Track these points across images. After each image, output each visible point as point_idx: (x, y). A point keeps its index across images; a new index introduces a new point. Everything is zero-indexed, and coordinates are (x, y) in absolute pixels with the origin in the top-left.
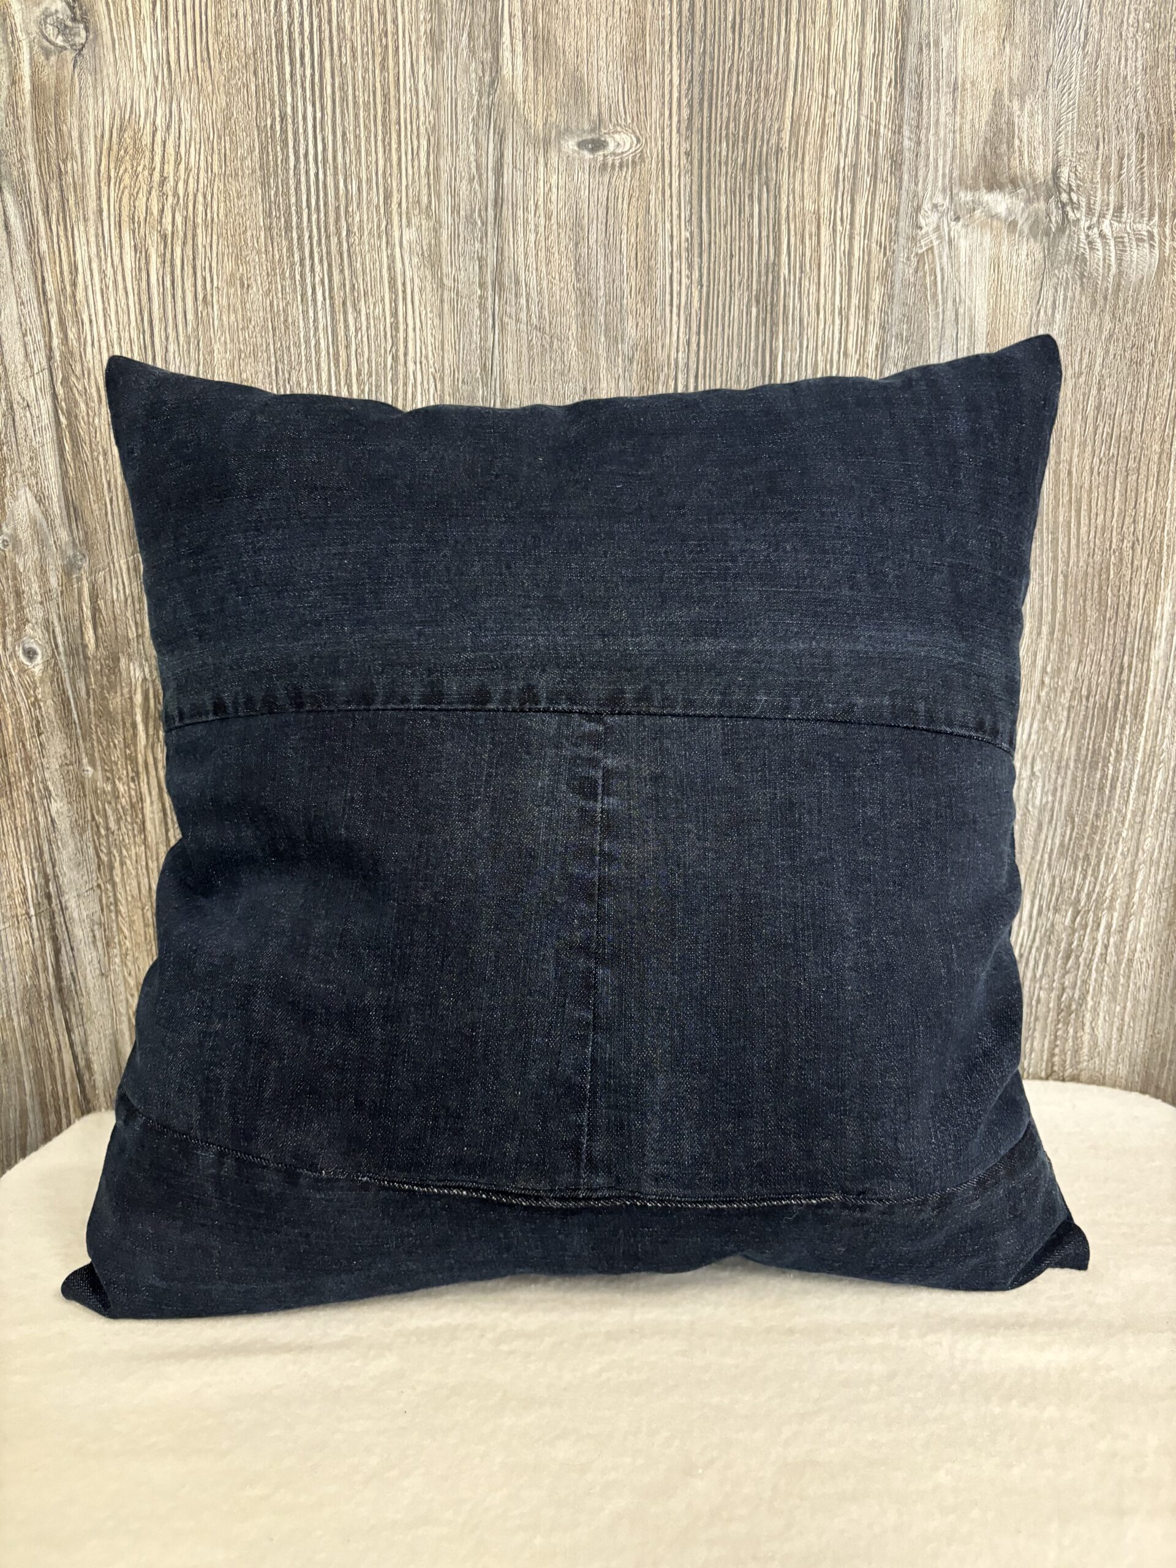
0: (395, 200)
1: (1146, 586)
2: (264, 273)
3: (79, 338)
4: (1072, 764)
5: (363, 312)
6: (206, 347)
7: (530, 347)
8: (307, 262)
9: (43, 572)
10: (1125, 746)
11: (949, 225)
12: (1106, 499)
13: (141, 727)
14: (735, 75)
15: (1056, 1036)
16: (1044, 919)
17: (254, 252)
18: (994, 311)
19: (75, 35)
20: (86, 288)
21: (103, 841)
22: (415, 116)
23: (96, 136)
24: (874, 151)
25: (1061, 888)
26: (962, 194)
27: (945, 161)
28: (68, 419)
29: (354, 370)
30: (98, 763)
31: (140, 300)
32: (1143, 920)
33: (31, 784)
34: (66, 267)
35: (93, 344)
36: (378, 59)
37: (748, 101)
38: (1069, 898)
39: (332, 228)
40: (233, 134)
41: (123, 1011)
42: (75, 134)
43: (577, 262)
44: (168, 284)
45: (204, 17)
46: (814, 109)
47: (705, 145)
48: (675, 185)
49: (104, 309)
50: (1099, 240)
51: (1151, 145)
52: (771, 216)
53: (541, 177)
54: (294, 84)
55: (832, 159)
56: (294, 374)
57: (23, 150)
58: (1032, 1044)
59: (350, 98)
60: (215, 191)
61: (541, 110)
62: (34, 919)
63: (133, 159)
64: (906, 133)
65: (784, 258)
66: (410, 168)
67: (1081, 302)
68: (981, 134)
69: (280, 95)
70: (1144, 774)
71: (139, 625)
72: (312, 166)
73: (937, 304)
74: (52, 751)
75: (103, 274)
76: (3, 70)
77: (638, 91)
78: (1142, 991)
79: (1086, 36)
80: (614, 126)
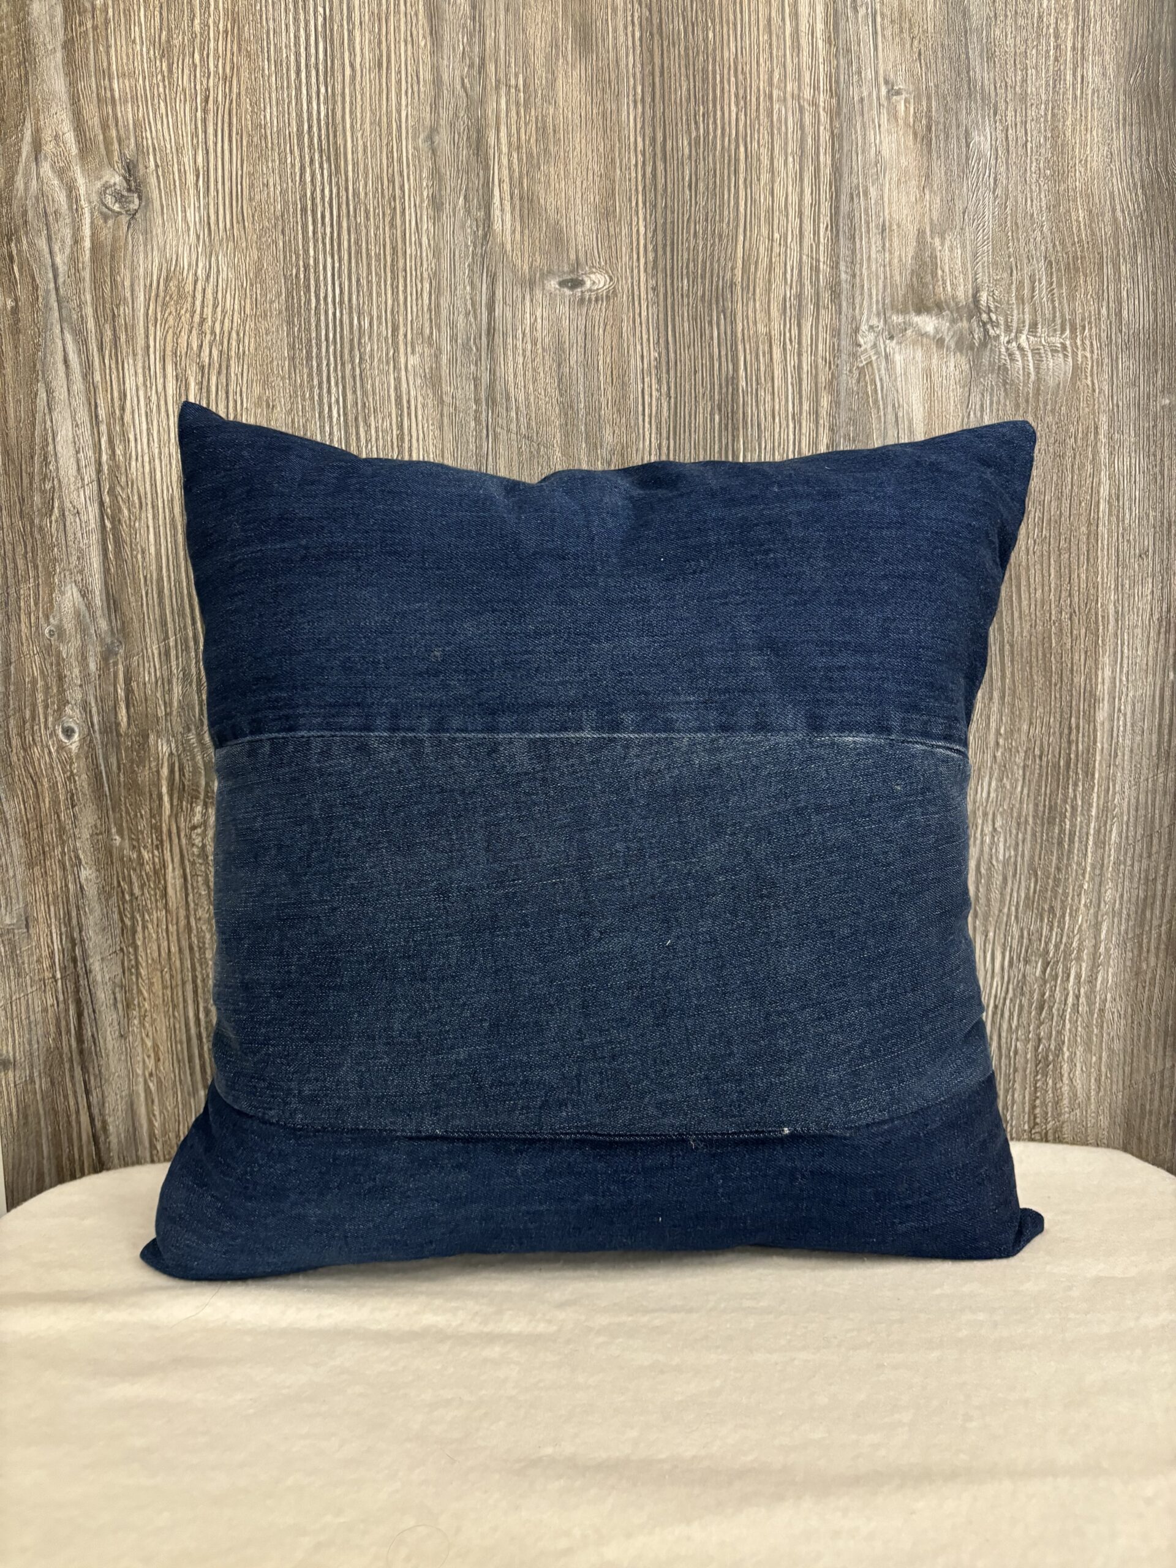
0: (402, 332)
1: (1086, 653)
2: (287, 395)
3: (125, 454)
4: (1031, 820)
7: (520, 454)
8: (325, 386)
9: (84, 658)
10: (1080, 803)
11: (884, 342)
12: (1043, 576)
13: (166, 798)
14: (693, 223)
15: (1036, 1088)
16: (1016, 970)
17: (279, 379)
18: (929, 413)
19: (130, 202)
20: (133, 412)
21: (127, 906)
22: (419, 264)
23: (145, 285)
24: (815, 283)
25: (1030, 940)
26: (895, 317)
27: (877, 290)
28: (112, 523)
32: (1110, 970)
33: (63, 853)
34: (116, 394)
35: (137, 459)
36: (388, 219)
37: (705, 246)
38: (1038, 950)
39: (346, 357)
40: (264, 281)
41: (140, 1072)
42: (127, 283)
43: (560, 380)
45: (239, 186)
46: (762, 250)
47: (669, 282)
48: (644, 314)
49: (148, 429)
50: (1017, 352)
51: (1059, 270)
52: (729, 338)
53: (528, 310)
54: (316, 241)
55: (779, 290)
57: (82, 297)
58: (1013, 1096)
59: (364, 251)
60: (247, 329)
61: (527, 256)
62: (60, 982)
63: (177, 303)
64: (843, 268)
65: (742, 372)
66: (414, 306)
67: (1005, 405)
68: (908, 266)
69: (304, 250)
70: (1100, 828)
71: (168, 704)
72: (330, 306)
73: (879, 409)
74: (84, 822)
75: (148, 399)
76: (67, 232)
77: (609, 239)
78: (1116, 1041)
79: (995, 183)
80: (590, 268)
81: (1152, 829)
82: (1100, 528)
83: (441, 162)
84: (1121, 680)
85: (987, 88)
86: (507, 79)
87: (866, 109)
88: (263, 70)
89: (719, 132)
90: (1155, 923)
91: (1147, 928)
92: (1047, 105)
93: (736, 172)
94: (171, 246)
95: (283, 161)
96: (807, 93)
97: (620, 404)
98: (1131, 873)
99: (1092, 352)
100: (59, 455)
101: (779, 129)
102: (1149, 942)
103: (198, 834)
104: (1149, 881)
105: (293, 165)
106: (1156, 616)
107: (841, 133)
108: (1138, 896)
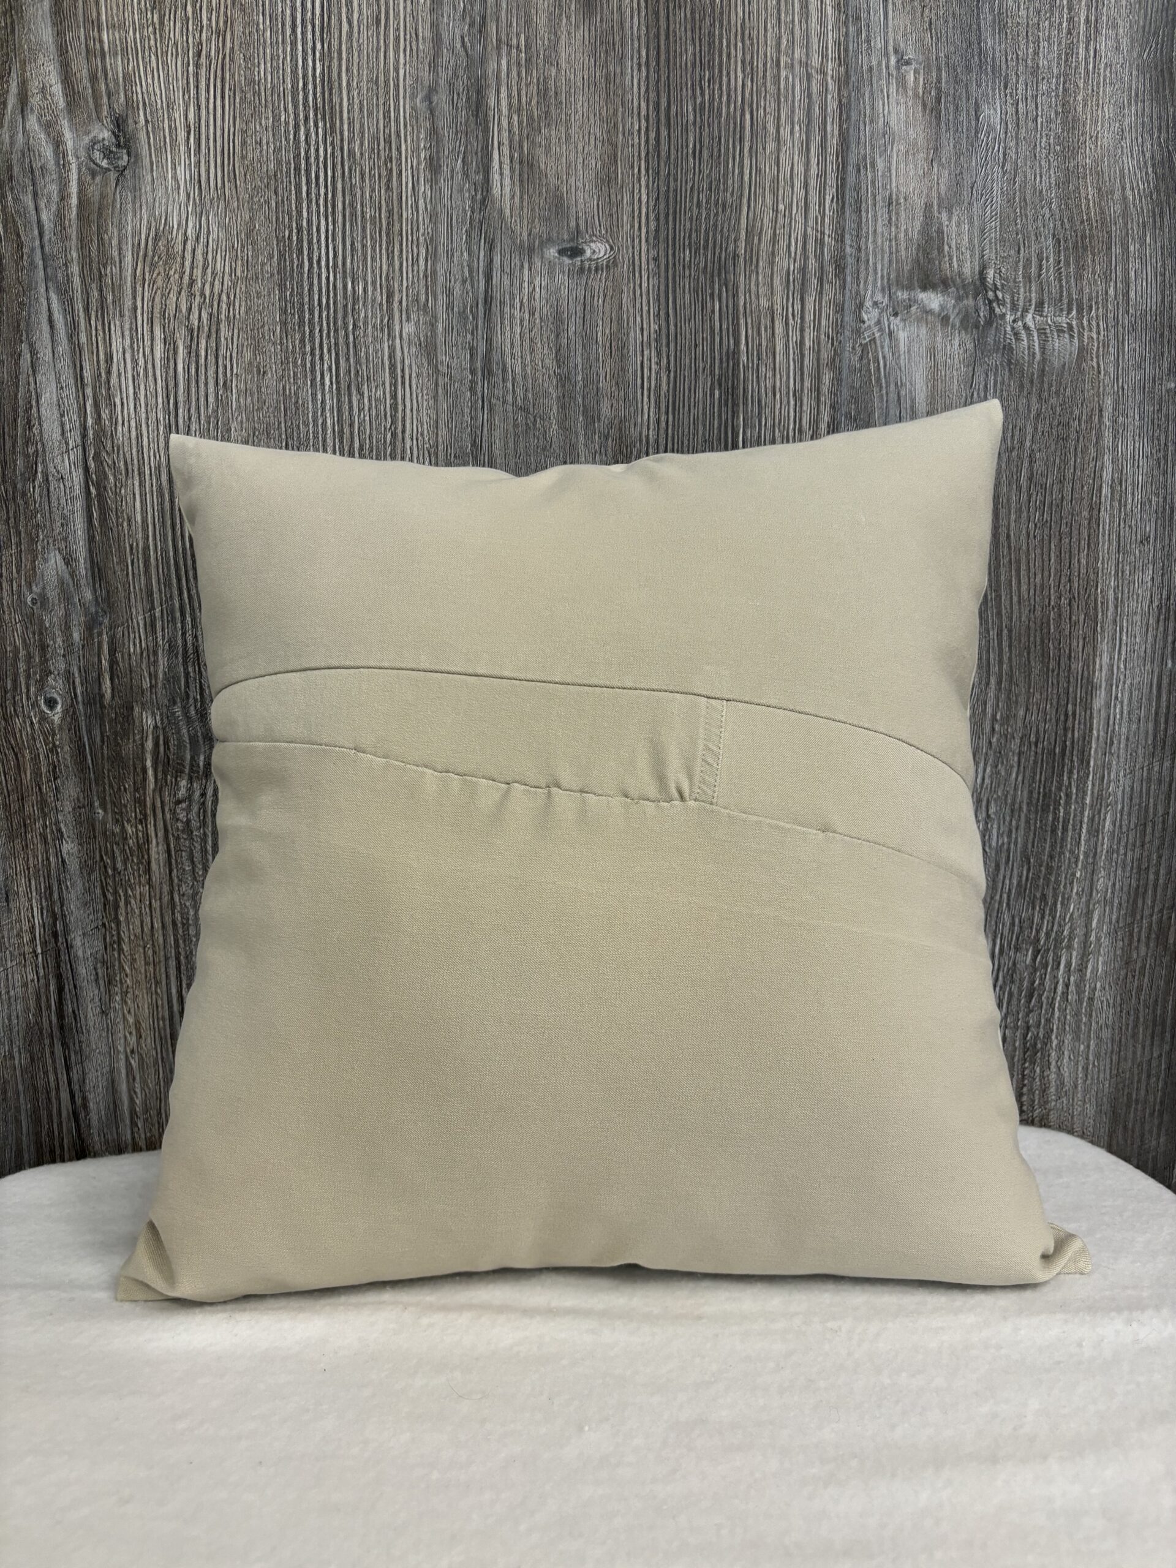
0: (396, 299)
1: (1084, 639)
2: (279, 362)
3: (111, 418)
4: (1025, 807)
5: (366, 395)
6: (224, 424)
7: (516, 426)
8: (317, 352)
9: (67, 629)
11: (888, 319)
12: (1043, 560)
13: (150, 772)
14: (696, 192)
15: (1023, 1076)
16: (1006, 958)
17: (270, 344)
18: (933, 393)
19: (118, 158)
20: (120, 374)
21: (110, 881)
22: (415, 228)
23: (133, 244)
24: (820, 257)
25: (1021, 927)
26: (899, 294)
27: (883, 265)
28: (97, 490)
31: (167, 385)
32: (1100, 958)
33: (45, 826)
34: (102, 357)
35: (123, 424)
36: (384, 181)
37: (708, 216)
38: (1029, 937)
39: (340, 323)
40: (254, 243)
41: (121, 1049)
42: (115, 242)
43: (558, 351)
44: (193, 371)
45: (231, 144)
46: (766, 220)
47: (670, 252)
48: (644, 285)
49: (135, 393)
50: (1023, 332)
51: (1067, 248)
52: (730, 312)
53: (526, 278)
54: (309, 202)
55: (782, 263)
57: (69, 255)
59: (359, 213)
60: (238, 291)
61: (526, 223)
62: (40, 957)
63: (166, 263)
64: (848, 242)
65: (743, 347)
66: (410, 272)
67: (1010, 385)
68: (914, 241)
69: (297, 211)
70: (1094, 816)
71: (153, 676)
72: (324, 270)
73: (881, 387)
74: (66, 797)
75: (135, 362)
76: (54, 188)
77: (611, 208)
78: (1104, 1029)
79: (1004, 157)
80: (591, 236)
81: (1146, 818)
82: (1102, 513)
83: (440, 123)
84: (1118, 667)
85: (998, 61)
86: (509, 39)
87: (874, 79)
88: (258, 25)
89: (725, 98)
90: (1147, 912)
91: (1138, 917)
92: (1058, 78)
93: (741, 139)
94: (160, 203)
95: (276, 119)
96: (815, 61)
97: (619, 376)
98: (1124, 861)
99: (1098, 333)
100: (43, 418)
101: (786, 97)
102: (1140, 932)
103: (182, 809)
104: (1141, 870)
105: (287, 123)
106: (1156, 604)
107: (849, 104)
108: (1130, 885)
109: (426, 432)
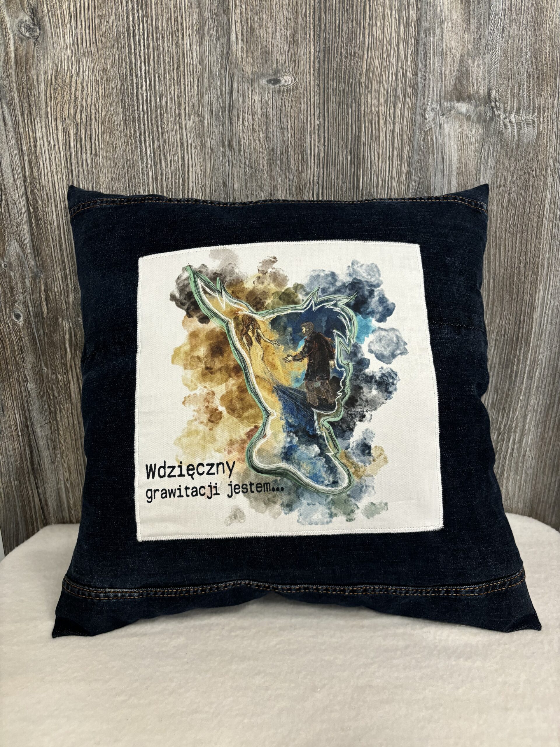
0: (183, 107)
1: (531, 284)
2: (123, 141)
3: (38, 171)
4: (497, 366)
5: (169, 159)
6: (96, 175)
7: (246, 175)
8: (143, 136)
9: (23, 280)
11: (439, 117)
12: (513, 244)
13: (68, 350)
14: (340, 48)
17: (118, 132)
18: (460, 157)
19: (34, 32)
20: (41, 148)
21: (52, 402)
22: (192, 68)
23: (44, 78)
24: (404, 84)
26: (445, 103)
27: (437, 88)
28: (33, 209)
29: (165, 186)
30: (49, 366)
31: (66, 154)
32: (530, 437)
33: (19, 376)
34: (32, 139)
35: (44, 175)
36: (174, 42)
37: (346, 61)
38: (496, 427)
39: (154, 120)
40: (108, 77)
41: (62, 479)
42: (35, 77)
43: (267, 135)
44: (79, 146)
45: (93, 23)
46: (376, 64)
47: (326, 81)
48: (312, 99)
49: (50, 158)
50: (509, 124)
51: (534, 79)
52: (357, 114)
53: (250, 96)
54: (136, 54)
55: (384, 87)
56: (137, 188)
57: (11, 85)
59: (162, 60)
60: (100, 103)
61: (250, 65)
62: (21, 437)
63: (62, 89)
64: (419, 75)
65: (363, 133)
66: (189, 93)
67: (501, 153)
68: (454, 75)
69: (129, 59)
71: (67, 303)
72: (144, 91)
73: (434, 154)
74: (28, 361)
75: (49, 142)
76: (2, 48)
77: (295, 56)
78: (529, 469)
79: (503, 29)
80: (284, 73)
81: (556, 371)
82: (544, 220)
83: (204, 10)
84: (547, 298)
90: (553, 415)
91: (549, 418)
93: (364, 19)
94: (58, 56)
95: (117, 9)
97: (299, 149)
98: (544, 392)
99: (548, 125)
100: (3, 172)
102: (549, 424)
104: (552, 395)
105: (123, 11)
108: (546, 403)
109: (200, 178)
